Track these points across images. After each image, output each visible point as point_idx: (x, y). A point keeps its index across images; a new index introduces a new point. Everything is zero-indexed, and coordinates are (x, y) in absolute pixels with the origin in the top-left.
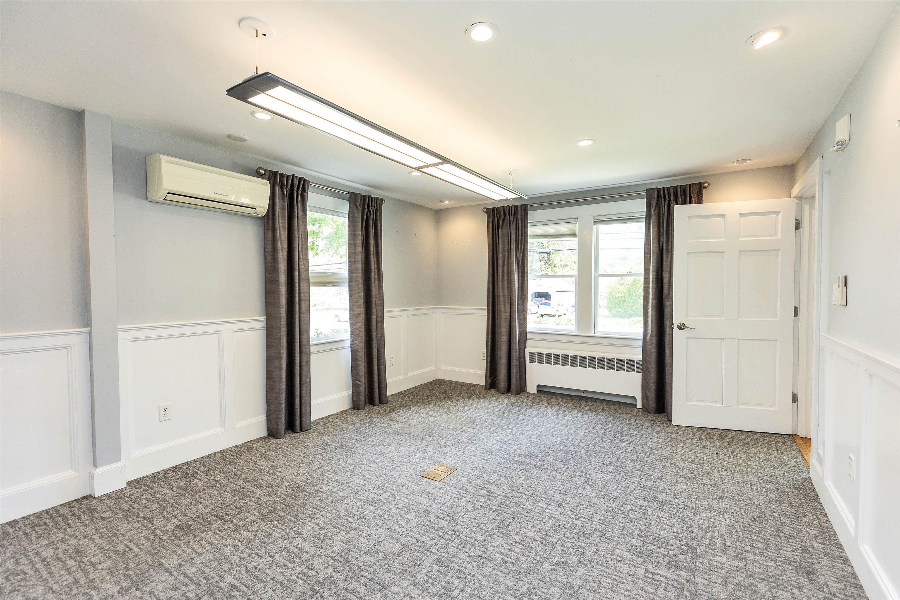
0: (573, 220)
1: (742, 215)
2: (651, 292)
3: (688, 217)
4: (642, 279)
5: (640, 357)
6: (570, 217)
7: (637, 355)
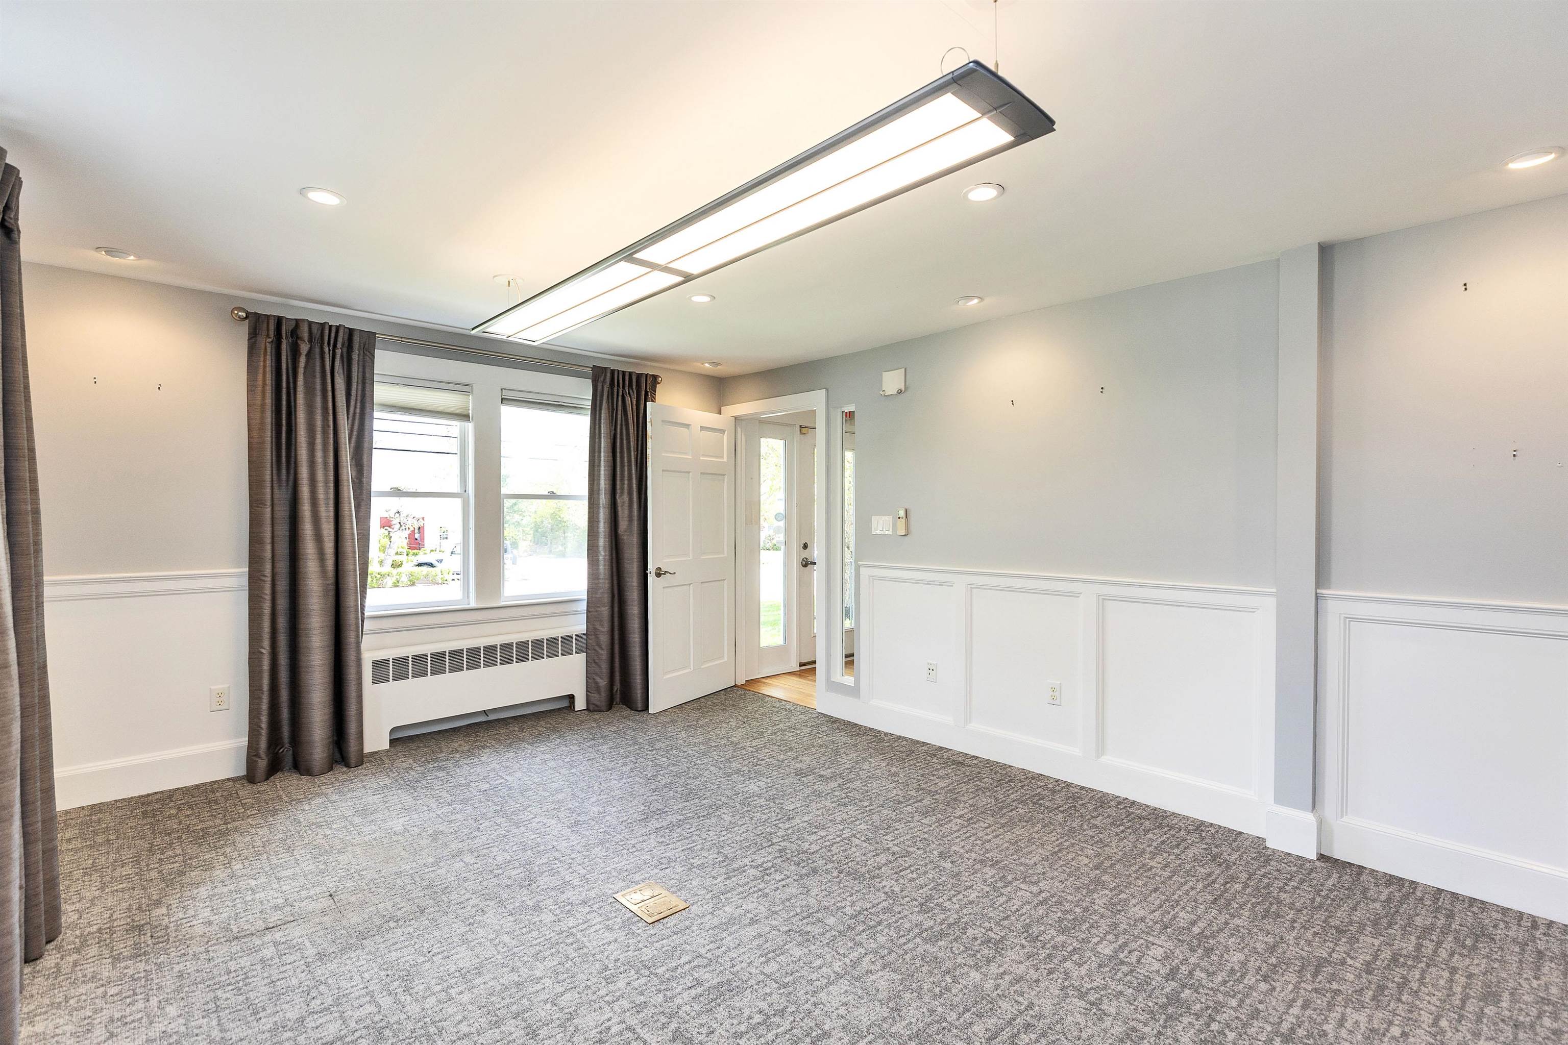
0: (464, 388)
1: (702, 428)
2: (602, 525)
3: (663, 421)
4: (585, 503)
5: (582, 628)
6: (458, 381)
7: (578, 625)
